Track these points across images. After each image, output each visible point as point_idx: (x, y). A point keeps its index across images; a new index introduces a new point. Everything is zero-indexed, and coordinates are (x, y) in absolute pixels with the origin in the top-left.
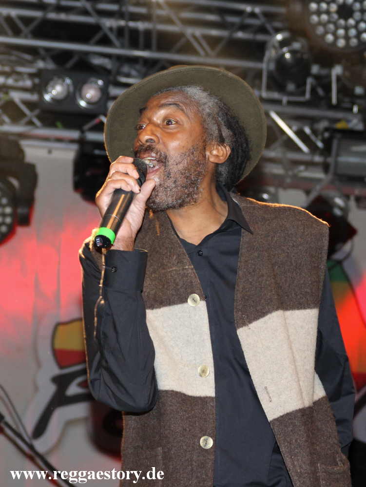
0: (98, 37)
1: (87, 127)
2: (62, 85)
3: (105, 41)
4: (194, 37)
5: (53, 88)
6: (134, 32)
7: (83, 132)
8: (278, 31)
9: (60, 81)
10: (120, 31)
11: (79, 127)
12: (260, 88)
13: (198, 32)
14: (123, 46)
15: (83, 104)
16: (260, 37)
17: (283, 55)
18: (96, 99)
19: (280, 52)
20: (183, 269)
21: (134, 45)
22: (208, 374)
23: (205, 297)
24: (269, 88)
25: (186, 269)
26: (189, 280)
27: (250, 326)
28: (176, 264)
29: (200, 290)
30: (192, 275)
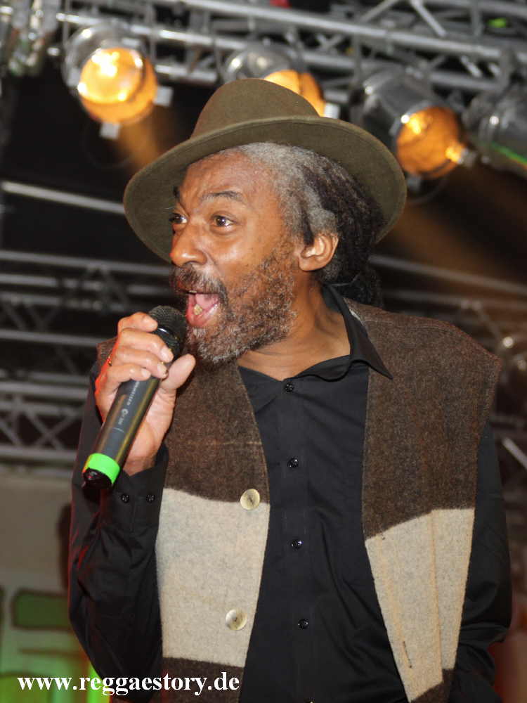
22: (242, 625)
25: (249, 445)
26: (250, 465)
27: (384, 533)
28: (235, 435)
29: (265, 484)
30: (256, 458)
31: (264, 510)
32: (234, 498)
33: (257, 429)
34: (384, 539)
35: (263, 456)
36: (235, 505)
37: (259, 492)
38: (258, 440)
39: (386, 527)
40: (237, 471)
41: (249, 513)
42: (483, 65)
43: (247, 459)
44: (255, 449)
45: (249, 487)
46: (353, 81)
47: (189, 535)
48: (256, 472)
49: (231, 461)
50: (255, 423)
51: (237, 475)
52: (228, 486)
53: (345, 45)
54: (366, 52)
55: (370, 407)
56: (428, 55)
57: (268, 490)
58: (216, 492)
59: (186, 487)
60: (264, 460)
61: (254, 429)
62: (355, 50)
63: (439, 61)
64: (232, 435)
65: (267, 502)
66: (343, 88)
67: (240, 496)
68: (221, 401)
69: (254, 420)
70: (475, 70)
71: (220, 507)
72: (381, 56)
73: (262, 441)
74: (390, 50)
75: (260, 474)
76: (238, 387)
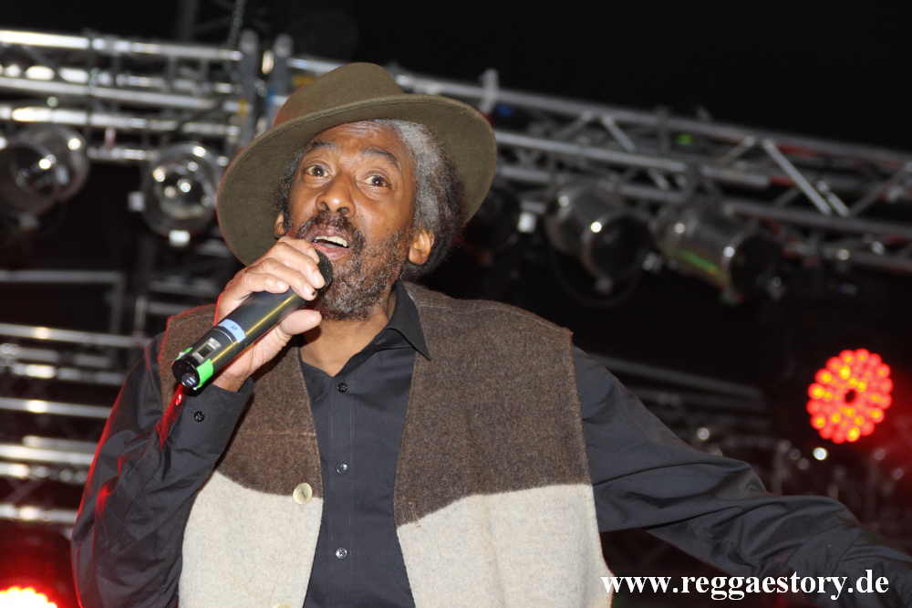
25: (303, 436)
26: (304, 458)
27: (419, 521)
28: (291, 425)
29: (318, 477)
30: (309, 450)
31: (316, 506)
32: (288, 491)
33: (311, 419)
34: (420, 526)
35: (317, 449)
36: (288, 499)
37: (312, 486)
38: (311, 431)
39: (421, 515)
40: (292, 462)
41: (302, 508)
42: (670, 178)
43: (301, 451)
44: (309, 441)
45: (302, 481)
46: (548, 194)
47: (242, 527)
48: (309, 465)
49: (286, 452)
50: (311, 413)
51: (291, 468)
52: (282, 479)
53: (542, 160)
54: (561, 166)
55: (413, 394)
56: (619, 169)
57: (321, 483)
58: (271, 485)
59: (241, 479)
60: (318, 453)
61: (308, 419)
62: (551, 165)
63: (629, 175)
64: (288, 424)
65: (320, 497)
66: (539, 199)
67: (293, 490)
68: (279, 388)
69: (309, 409)
70: (662, 182)
71: (273, 501)
72: (575, 170)
73: (317, 432)
74: (583, 165)
75: (314, 467)
76: (295, 375)
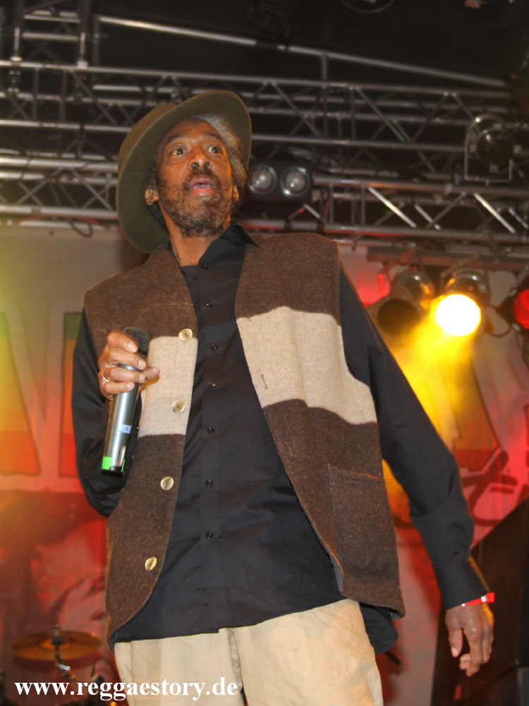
0: (298, 127)
1: (291, 217)
2: (266, 175)
3: (305, 132)
4: (393, 124)
5: (258, 178)
6: (333, 122)
7: (287, 221)
8: (476, 114)
9: (265, 171)
10: (319, 123)
11: (284, 216)
12: (461, 173)
13: (396, 119)
14: (323, 137)
15: (287, 192)
16: (459, 122)
17: (484, 137)
18: (300, 188)
19: (481, 134)
20: (183, 305)
21: (334, 134)
22: (183, 410)
23: (199, 334)
24: (471, 173)
26: (186, 316)
28: (175, 300)
30: (189, 312)
32: (175, 333)
34: (251, 320)
37: (192, 330)
38: (191, 303)
39: (252, 315)
44: (188, 308)
45: (186, 327)
51: (175, 321)
57: (197, 330)
64: (172, 300)
